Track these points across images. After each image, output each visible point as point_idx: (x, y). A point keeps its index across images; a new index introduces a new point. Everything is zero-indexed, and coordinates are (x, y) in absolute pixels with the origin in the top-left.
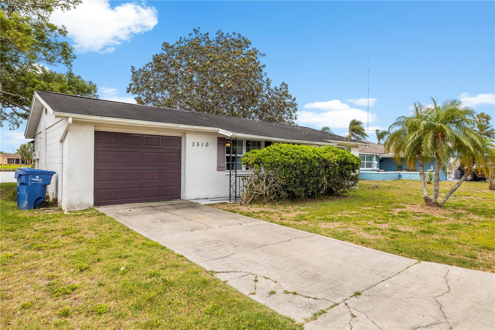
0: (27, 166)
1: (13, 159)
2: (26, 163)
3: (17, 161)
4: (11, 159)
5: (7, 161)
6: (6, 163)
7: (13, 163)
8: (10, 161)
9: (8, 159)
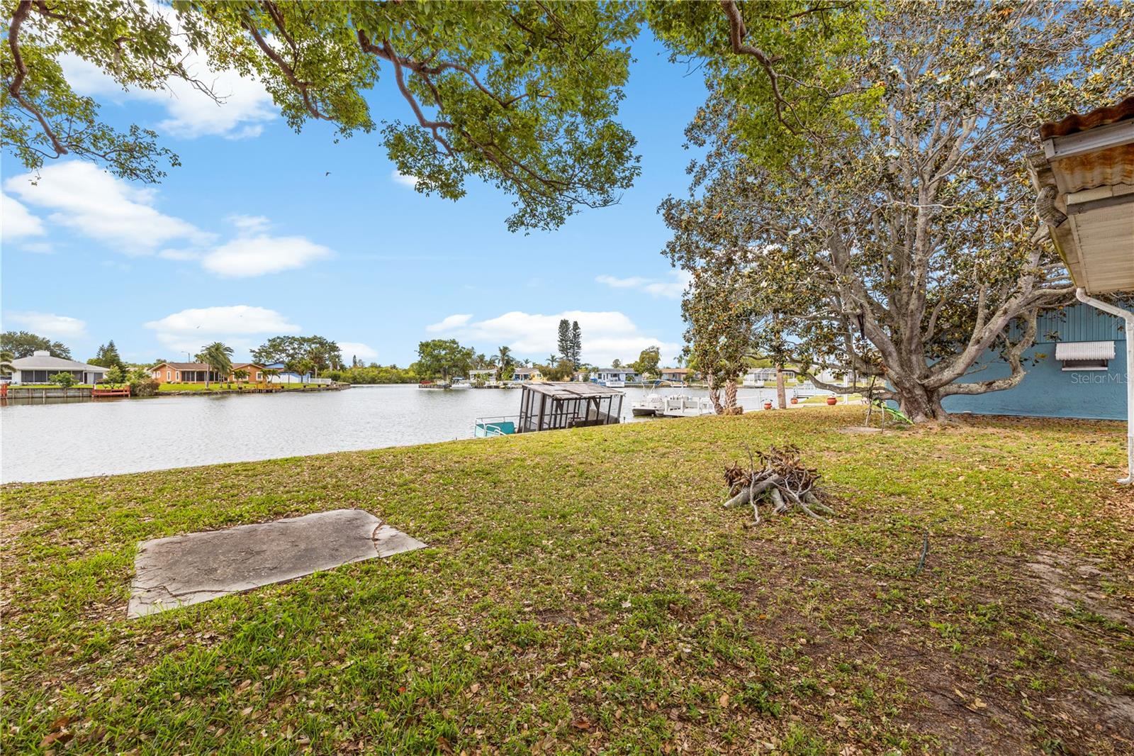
0: (220, 385)
1: (193, 373)
2: (217, 380)
3: (201, 377)
4: (188, 372)
5: (180, 375)
6: (179, 380)
7: (193, 380)
8: (186, 376)
9: (183, 373)
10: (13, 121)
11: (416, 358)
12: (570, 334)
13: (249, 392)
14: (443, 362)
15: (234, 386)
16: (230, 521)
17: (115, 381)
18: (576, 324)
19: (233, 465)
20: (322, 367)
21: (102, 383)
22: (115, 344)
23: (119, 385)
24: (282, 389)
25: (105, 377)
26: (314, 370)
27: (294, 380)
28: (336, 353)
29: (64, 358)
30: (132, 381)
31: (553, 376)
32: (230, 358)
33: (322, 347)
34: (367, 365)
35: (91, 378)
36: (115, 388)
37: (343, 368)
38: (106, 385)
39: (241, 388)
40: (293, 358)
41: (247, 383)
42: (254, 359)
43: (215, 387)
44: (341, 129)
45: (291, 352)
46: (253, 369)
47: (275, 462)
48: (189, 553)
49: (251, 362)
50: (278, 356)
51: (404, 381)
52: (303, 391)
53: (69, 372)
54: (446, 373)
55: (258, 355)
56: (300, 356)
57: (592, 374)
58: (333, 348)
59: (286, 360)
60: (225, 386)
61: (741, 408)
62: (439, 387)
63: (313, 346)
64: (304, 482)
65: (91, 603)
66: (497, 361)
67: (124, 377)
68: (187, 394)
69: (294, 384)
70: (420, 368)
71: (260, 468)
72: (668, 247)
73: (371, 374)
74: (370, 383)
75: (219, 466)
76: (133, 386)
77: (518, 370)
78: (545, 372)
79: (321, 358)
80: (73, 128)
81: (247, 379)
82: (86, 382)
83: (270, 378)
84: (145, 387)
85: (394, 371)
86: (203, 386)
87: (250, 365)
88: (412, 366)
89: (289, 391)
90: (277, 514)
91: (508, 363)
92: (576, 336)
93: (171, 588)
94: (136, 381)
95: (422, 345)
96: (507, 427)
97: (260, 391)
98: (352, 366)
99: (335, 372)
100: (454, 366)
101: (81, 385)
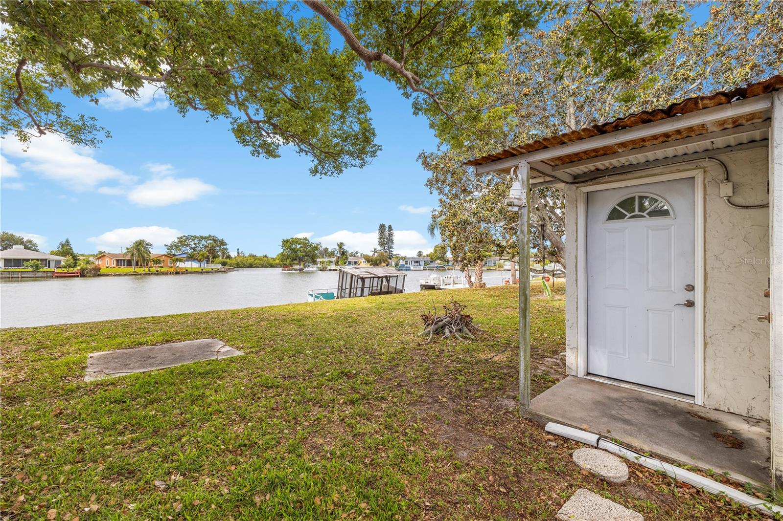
0: (143, 269)
1: (124, 260)
2: (141, 265)
3: (129, 263)
4: (121, 260)
5: (115, 262)
6: (114, 265)
7: (124, 265)
8: (119, 262)
9: (117, 261)
10: (14, 116)
11: (280, 250)
12: (387, 233)
13: (163, 274)
14: (299, 253)
15: (153, 270)
16: (141, 344)
17: (70, 266)
18: (390, 227)
19: (146, 318)
20: (215, 257)
21: (60, 268)
22: (70, 241)
23: (72, 269)
24: (186, 272)
25: (63, 263)
26: (209, 259)
27: (195, 265)
28: (224, 247)
29: (33, 250)
30: (81, 266)
31: (374, 262)
32: (151, 250)
33: (215, 242)
34: (247, 255)
35: (53, 264)
36: (70, 271)
37: (229, 257)
38: (63, 269)
39: (157, 271)
40: (195, 250)
41: (162, 267)
42: (167, 251)
43: (140, 270)
44: (211, 115)
45: (193, 246)
46: (166, 258)
47: (173, 316)
48: (116, 358)
49: (166, 253)
50: (184, 249)
51: (272, 266)
52: (201, 273)
53: (37, 260)
54: (300, 260)
55: (170, 247)
56: (199, 249)
57: (401, 261)
58: (222, 243)
59: (190, 252)
60: (147, 269)
61: (484, 283)
62: (296, 270)
63: (209, 242)
64: (188, 326)
65: (65, 377)
66: (336, 252)
67: (76, 263)
68: (120, 275)
69: (195, 268)
70: (283, 257)
71: (162, 319)
72: (428, 181)
73: (249, 261)
74: (248, 267)
75: (138, 318)
76: (83, 270)
77: (350, 259)
78: (369, 260)
79: (214, 250)
80: (49, 118)
81: (162, 265)
82: (49, 267)
83: (178, 264)
84: (91, 270)
85: (266, 259)
86: (131, 270)
87: (165, 255)
88: (278, 255)
89: (191, 273)
90: (167, 341)
91: (343, 253)
92: (391, 235)
93: (106, 371)
94: (85, 266)
95: (284, 241)
96: (328, 296)
97: (171, 273)
98: (236, 255)
99: (224, 260)
100: (306, 256)
101: (46, 269)
